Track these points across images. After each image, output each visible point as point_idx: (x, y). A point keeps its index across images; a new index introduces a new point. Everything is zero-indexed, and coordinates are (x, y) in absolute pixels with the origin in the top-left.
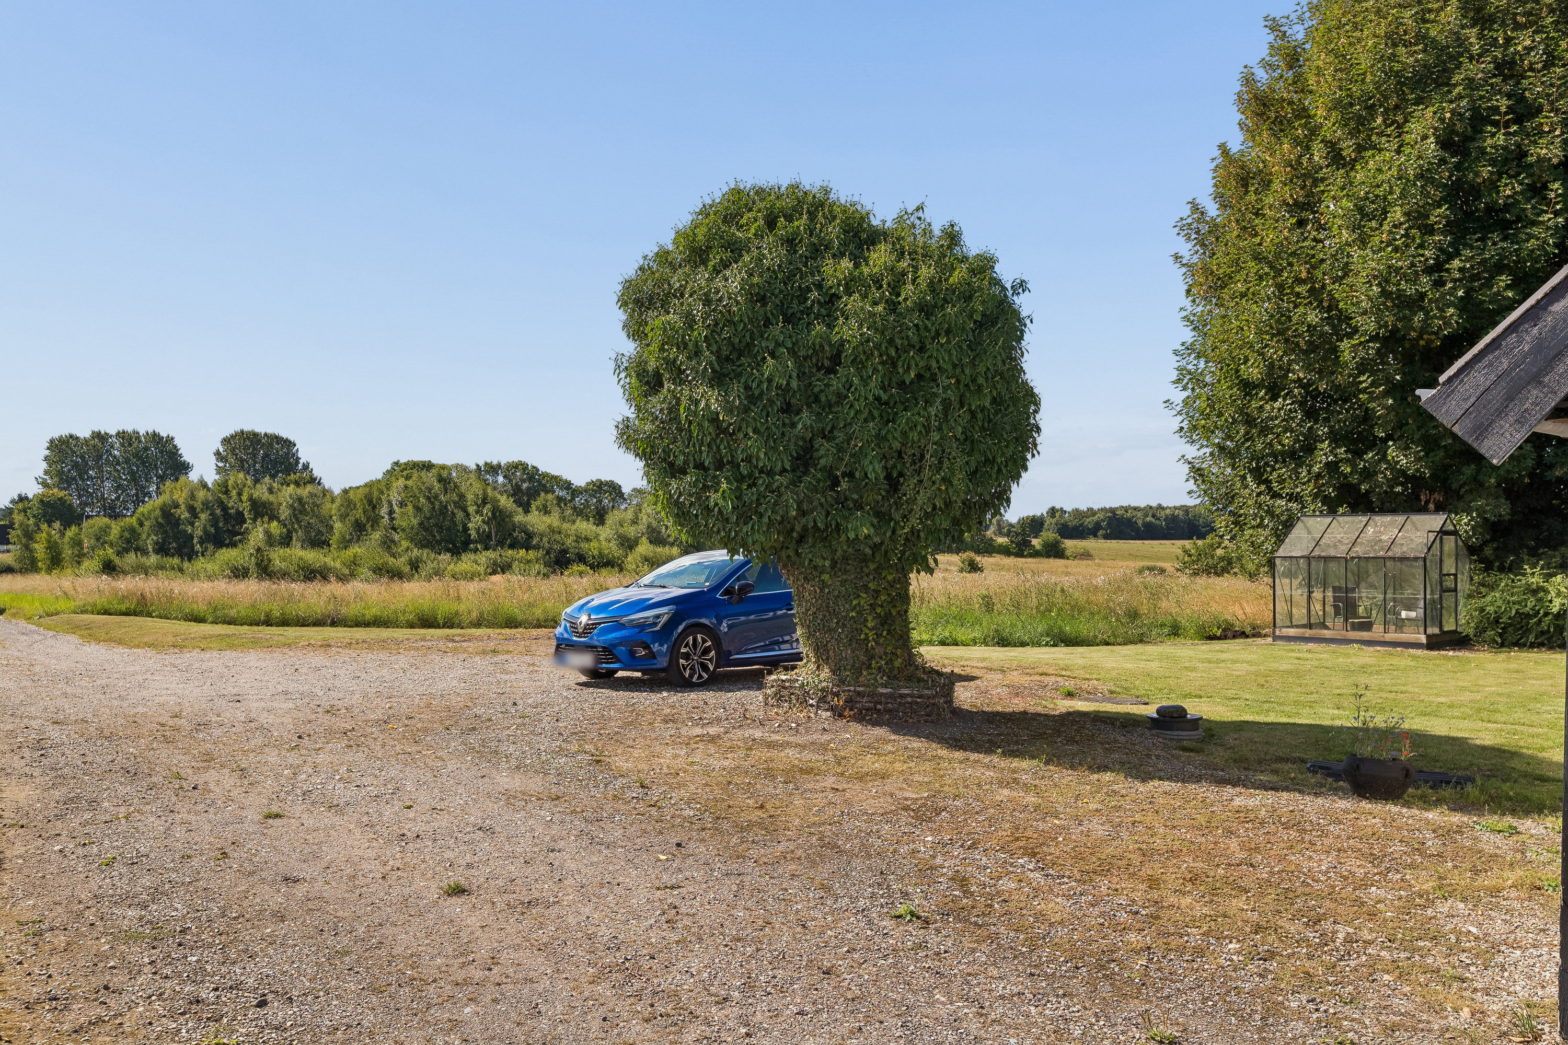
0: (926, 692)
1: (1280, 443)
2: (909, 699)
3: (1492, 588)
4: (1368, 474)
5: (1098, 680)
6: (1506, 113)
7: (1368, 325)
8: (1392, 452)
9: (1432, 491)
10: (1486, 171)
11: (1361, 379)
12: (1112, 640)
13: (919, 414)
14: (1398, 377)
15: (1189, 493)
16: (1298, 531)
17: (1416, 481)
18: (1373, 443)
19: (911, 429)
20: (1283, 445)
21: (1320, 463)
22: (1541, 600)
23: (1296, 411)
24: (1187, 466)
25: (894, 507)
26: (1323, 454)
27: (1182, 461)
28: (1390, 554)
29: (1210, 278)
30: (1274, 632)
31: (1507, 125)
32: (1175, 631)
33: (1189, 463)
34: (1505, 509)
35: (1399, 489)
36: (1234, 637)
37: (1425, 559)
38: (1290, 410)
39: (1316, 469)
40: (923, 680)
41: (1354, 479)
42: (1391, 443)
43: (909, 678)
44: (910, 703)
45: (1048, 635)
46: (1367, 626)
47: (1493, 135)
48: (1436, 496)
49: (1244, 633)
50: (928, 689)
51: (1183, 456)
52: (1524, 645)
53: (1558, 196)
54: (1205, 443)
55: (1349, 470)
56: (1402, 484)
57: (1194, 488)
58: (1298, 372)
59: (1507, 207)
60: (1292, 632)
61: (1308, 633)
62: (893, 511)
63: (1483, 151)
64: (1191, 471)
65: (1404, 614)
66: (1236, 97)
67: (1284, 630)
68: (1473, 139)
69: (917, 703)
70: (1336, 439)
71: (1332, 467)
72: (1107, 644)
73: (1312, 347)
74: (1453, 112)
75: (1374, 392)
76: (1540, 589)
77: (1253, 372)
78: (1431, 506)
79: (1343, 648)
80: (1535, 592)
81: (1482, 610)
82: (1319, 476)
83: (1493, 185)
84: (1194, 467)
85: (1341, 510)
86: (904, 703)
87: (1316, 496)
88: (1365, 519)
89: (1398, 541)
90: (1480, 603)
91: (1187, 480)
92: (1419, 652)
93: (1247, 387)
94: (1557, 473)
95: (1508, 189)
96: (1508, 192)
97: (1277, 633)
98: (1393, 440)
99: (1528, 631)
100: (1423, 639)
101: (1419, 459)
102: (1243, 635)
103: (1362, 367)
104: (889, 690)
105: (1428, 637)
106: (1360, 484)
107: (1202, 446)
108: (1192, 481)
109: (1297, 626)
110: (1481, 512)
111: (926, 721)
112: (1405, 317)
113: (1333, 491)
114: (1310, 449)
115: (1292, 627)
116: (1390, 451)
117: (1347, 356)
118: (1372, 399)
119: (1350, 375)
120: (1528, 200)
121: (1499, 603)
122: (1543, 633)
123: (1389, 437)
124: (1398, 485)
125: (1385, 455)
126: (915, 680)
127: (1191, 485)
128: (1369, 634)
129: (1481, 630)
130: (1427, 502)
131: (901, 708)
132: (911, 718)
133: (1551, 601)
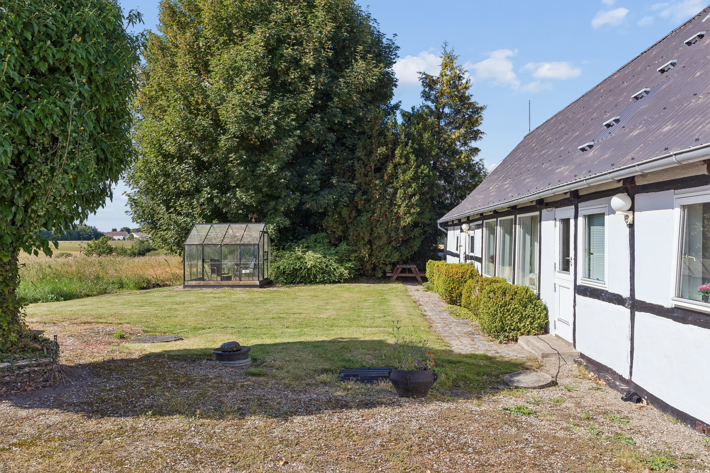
0: (44, 360)
1: (183, 186)
2: (27, 369)
3: (282, 257)
4: (227, 204)
5: (128, 323)
6: (293, 39)
7: (233, 129)
8: (239, 193)
9: (253, 213)
10: (283, 65)
11: (231, 155)
12: (90, 293)
13: (55, 103)
14: (245, 157)
15: (126, 212)
16: (194, 232)
17: (248, 208)
18: (229, 188)
19: (46, 117)
20: (185, 188)
21: (204, 197)
22: (301, 262)
23: (190, 171)
24: (127, 198)
25: (18, 193)
26: (205, 194)
27: (125, 195)
28: (242, 242)
29: (144, 97)
30: (184, 284)
31: (293, 45)
32: (122, 286)
33: (129, 196)
34: (287, 222)
35: (241, 212)
36: (154, 287)
37: (258, 244)
38: (188, 170)
39: (202, 200)
40: (37, 349)
41: (221, 206)
42: (237, 189)
43: (24, 350)
44: (29, 373)
45: (52, 293)
46: (229, 278)
47: (287, 49)
48: (255, 215)
49: (158, 284)
50: (46, 357)
51: (125, 192)
52: (295, 283)
53: (313, 81)
54: (135, 186)
55: (218, 201)
56: (241, 209)
57: (130, 210)
58: (196, 151)
59: (290, 83)
60: (194, 283)
61: (202, 283)
62: (16, 197)
63: (282, 55)
64: (129, 200)
65: (244, 271)
66: (159, 5)
67: (190, 282)
68: (277, 50)
69: (35, 371)
70: (213, 186)
71: (210, 200)
72: (88, 296)
73: (204, 138)
74: (270, 34)
75: (234, 163)
76: (301, 257)
77: (172, 149)
78: (253, 220)
79: (220, 290)
80: (299, 259)
81: (278, 268)
82: (203, 204)
83: (286, 72)
84: (131, 198)
85: (214, 221)
86: (22, 374)
87: (200, 215)
88: (227, 225)
89: (245, 236)
90: (276, 264)
91: (126, 205)
92: (255, 289)
93: (167, 156)
94: (308, 206)
95: (293, 75)
96: (293, 77)
97: (186, 284)
98: (239, 188)
99: (297, 276)
100: (258, 283)
101: (251, 198)
102: (158, 286)
103: (229, 151)
104: (6, 364)
105: (260, 282)
106: (223, 208)
107: (133, 188)
108: (129, 206)
109: (195, 280)
110: (278, 223)
111: (44, 387)
112: (250, 128)
113: (209, 212)
114: (198, 190)
115: (192, 280)
116: (237, 193)
117: (222, 143)
118: (234, 167)
119: (223, 154)
120: (300, 82)
121: (285, 264)
122: (302, 277)
123: (238, 186)
124: (240, 209)
125: (235, 194)
126: (30, 351)
127: (128, 208)
128: (230, 282)
129: (277, 278)
130: (252, 218)
131: (19, 379)
132: (29, 386)
133: (306, 263)
